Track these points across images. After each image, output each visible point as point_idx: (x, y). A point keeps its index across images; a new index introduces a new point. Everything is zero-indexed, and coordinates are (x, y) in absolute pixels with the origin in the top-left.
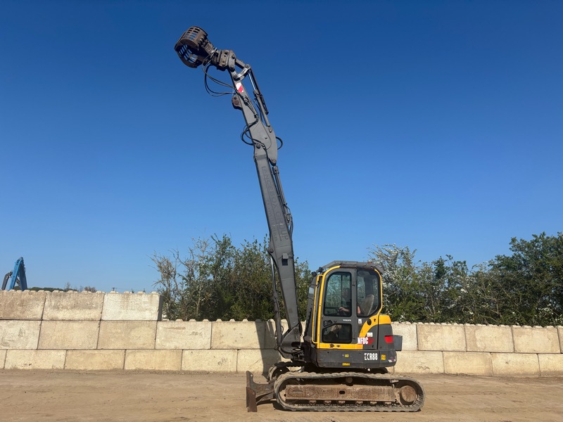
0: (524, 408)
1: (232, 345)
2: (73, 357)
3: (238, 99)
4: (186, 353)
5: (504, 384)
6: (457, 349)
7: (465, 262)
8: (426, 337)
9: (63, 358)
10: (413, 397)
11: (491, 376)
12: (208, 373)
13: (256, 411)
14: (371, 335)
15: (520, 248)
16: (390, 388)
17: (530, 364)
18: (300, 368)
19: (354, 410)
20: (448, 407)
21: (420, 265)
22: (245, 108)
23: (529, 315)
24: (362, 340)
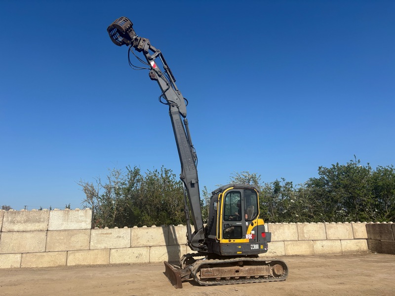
0: (346, 275)
1: (145, 244)
2: (27, 258)
3: (153, 73)
4: (113, 251)
5: (324, 260)
6: (293, 239)
7: (291, 183)
8: (274, 233)
9: (19, 259)
10: (281, 272)
11: (314, 255)
12: (129, 264)
13: (182, 288)
14: (253, 232)
15: (324, 173)
16: (267, 266)
17: (336, 247)
18: (204, 257)
19: (245, 282)
20: (301, 276)
21: (263, 184)
22: (160, 79)
23: (331, 215)
24: (249, 236)
